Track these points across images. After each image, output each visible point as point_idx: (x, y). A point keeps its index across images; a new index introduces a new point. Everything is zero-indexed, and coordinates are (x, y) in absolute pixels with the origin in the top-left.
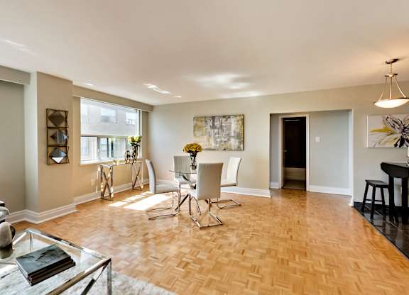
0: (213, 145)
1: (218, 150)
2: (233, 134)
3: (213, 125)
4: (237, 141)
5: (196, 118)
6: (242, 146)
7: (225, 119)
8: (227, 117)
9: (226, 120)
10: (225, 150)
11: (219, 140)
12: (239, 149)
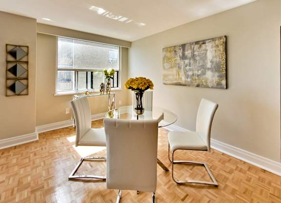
0: (183, 79)
1: (189, 86)
2: (209, 65)
3: (183, 54)
4: (217, 74)
5: (166, 49)
6: (224, 82)
7: (198, 46)
8: (201, 43)
9: (200, 46)
10: (198, 86)
11: (190, 73)
12: (218, 86)
